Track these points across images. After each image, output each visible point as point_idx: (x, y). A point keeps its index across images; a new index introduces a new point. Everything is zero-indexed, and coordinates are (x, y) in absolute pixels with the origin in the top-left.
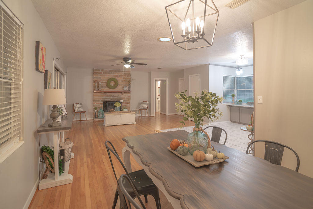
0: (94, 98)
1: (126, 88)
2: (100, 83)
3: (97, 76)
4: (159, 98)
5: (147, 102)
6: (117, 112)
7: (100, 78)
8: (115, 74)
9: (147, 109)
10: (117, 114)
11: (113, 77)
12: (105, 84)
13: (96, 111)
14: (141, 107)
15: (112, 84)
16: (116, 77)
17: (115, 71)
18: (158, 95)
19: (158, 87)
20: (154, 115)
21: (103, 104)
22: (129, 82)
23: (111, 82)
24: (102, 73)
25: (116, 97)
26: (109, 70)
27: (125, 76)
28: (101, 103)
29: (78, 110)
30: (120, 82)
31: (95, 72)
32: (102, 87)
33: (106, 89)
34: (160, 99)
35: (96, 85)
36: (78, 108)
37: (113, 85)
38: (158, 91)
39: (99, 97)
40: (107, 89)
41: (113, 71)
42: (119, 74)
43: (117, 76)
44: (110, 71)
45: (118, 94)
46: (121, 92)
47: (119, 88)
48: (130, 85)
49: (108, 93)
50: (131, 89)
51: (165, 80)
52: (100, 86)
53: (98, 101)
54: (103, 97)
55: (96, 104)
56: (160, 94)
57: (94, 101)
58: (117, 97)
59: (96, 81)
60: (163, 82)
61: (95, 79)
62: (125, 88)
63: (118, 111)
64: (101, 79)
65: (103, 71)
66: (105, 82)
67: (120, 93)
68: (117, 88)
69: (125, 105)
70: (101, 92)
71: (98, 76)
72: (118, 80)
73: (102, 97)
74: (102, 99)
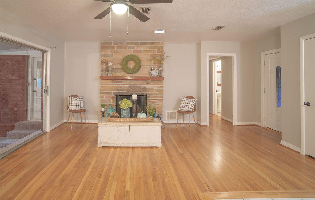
0: (102, 88)
1: (155, 72)
2: (110, 64)
3: (106, 53)
4: (218, 91)
5: (193, 98)
6: (122, 119)
7: (112, 55)
8: (135, 49)
9: (192, 112)
10: (120, 124)
11: (133, 54)
12: (119, 65)
13: (103, 110)
14: (182, 108)
15: (131, 65)
16: (138, 54)
17: (136, 44)
18: (218, 85)
19: (217, 72)
20: (207, 123)
21: (115, 99)
22: (160, 63)
23: (129, 62)
24: (113, 47)
25: (137, 87)
26: (126, 42)
27: (154, 51)
28: (113, 98)
29: (73, 107)
30: (144, 62)
31: (104, 46)
32: (113, 70)
33: (121, 74)
34: (220, 92)
35: (104, 67)
36: (73, 104)
37: (132, 67)
38: (217, 78)
39: (109, 87)
40: (123, 73)
41: (132, 43)
42: (143, 48)
43: (140, 51)
44: (128, 43)
45: (140, 82)
46: (145, 79)
47: (143, 72)
48: (161, 67)
49: (125, 81)
50: (165, 75)
51: (231, 57)
52: (110, 69)
53: (109, 93)
54: (115, 87)
55: (105, 98)
56: (219, 83)
57: (101, 93)
58: (139, 87)
59: (104, 61)
60: (227, 61)
61: (103, 58)
62: (152, 72)
63: (124, 117)
64: (113, 57)
65: (115, 44)
66: (119, 62)
67: (143, 81)
68: (138, 73)
69: (153, 102)
70: (112, 78)
71: (108, 53)
72: (141, 59)
73: (113, 87)
74: (115, 90)
